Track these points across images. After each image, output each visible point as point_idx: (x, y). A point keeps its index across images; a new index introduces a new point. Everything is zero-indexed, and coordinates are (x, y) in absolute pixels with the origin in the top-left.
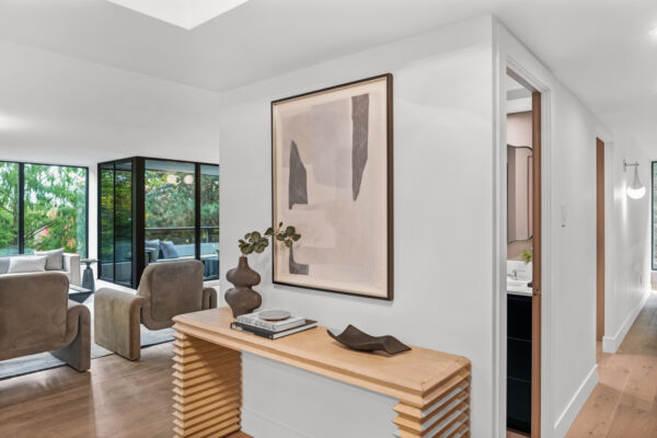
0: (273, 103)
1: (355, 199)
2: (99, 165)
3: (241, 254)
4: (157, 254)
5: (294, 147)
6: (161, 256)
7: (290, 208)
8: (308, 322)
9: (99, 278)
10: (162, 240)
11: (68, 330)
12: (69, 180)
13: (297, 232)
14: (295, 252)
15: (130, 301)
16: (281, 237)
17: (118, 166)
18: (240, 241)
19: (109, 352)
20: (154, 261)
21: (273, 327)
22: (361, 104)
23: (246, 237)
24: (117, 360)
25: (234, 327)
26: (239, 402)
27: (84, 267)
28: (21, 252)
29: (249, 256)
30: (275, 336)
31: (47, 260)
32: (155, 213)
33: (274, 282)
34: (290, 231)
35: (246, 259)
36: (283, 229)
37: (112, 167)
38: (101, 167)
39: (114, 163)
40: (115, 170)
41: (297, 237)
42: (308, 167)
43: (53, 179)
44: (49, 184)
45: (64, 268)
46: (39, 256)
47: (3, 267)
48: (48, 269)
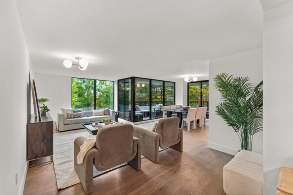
2: (118, 81)
12: (101, 87)
31: (104, 112)
37: (123, 81)
38: (119, 81)
39: (124, 79)
40: (124, 82)
45: (109, 114)
46: (101, 110)
47: (91, 114)
48: (104, 115)
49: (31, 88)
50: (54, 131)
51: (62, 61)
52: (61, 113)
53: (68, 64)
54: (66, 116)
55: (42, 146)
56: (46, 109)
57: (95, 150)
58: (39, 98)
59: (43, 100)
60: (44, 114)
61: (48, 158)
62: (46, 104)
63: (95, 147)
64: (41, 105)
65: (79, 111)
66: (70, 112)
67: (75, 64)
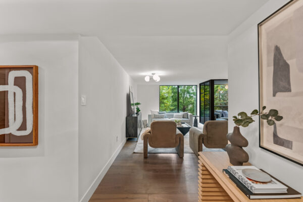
3: (235, 125)
4: (221, 116)
6: (223, 116)
7: (274, 95)
9: (200, 122)
10: (223, 110)
11: (176, 142)
13: (280, 114)
14: (278, 129)
15: (199, 134)
16: (266, 116)
17: (205, 84)
18: (234, 117)
19: (192, 152)
20: (220, 118)
21: (251, 187)
23: (239, 115)
25: (225, 172)
27: (194, 118)
28: (178, 112)
29: (241, 127)
30: (252, 197)
31: (183, 115)
32: (224, 100)
33: (260, 147)
34: (273, 113)
35: (239, 128)
36: (266, 111)
38: (200, 85)
39: (204, 83)
40: (204, 86)
41: (280, 118)
43: (193, 90)
44: (192, 92)
45: (188, 118)
46: (181, 113)
47: (172, 116)
48: (183, 118)
52: (150, 114)
54: (153, 117)
56: (138, 110)
57: (149, 134)
60: (137, 113)
62: (139, 106)
63: (150, 132)
65: (163, 113)
66: (157, 114)
67: (151, 78)
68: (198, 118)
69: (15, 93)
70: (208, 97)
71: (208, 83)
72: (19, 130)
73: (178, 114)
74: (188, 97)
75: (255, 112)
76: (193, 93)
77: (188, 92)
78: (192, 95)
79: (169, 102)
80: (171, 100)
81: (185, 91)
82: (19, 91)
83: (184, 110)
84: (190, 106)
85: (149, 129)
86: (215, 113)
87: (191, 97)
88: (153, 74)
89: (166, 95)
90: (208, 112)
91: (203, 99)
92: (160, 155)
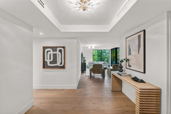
0: (126, 38)
1: (138, 54)
5: (129, 45)
7: (129, 56)
8: (129, 75)
11: (102, 72)
15: (110, 69)
21: (122, 74)
22: (139, 36)
24: (109, 77)
26: (122, 86)
27: (108, 64)
28: (101, 61)
29: (122, 63)
33: (126, 68)
34: (128, 59)
38: (111, 49)
39: (113, 49)
41: (129, 61)
42: (131, 49)
43: (107, 51)
45: (106, 64)
48: (104, 64)
49: (82, 55)
50: (86, 67)
51: (88, 47)
52: (89, 62)
53: (89, 48)
55: (84, 68)
56: (85, 60)
57: (92, 69)
58: (84, 57)
59: (85, 58)
60: (84, 62)
61: (85, 72)
62: (85, 59)
64: (84, 59)
66: (92, 62)
67: (91, 47)
68: (110, 64)
69: (59, 54)
70: (114, 55)
71: (115, 49)
72: (60, 64)
73: (101, 62)
74: (105, 55)
75: (124, 59)
76: (108, 53)
77: (105, 53)
78: (107, 54)
79: (96, 57)
80: (97, 56)
81: (103, 52)
82: (60, 54)
83: (103, 61)
84: (106, 59)
85: (92, 67)
86: (118, 62)
87: (106, 55)
88: (92, 46)
89: (95, 54)
90: (114, 62)
91: (112, 56)
92: (95, 77)
